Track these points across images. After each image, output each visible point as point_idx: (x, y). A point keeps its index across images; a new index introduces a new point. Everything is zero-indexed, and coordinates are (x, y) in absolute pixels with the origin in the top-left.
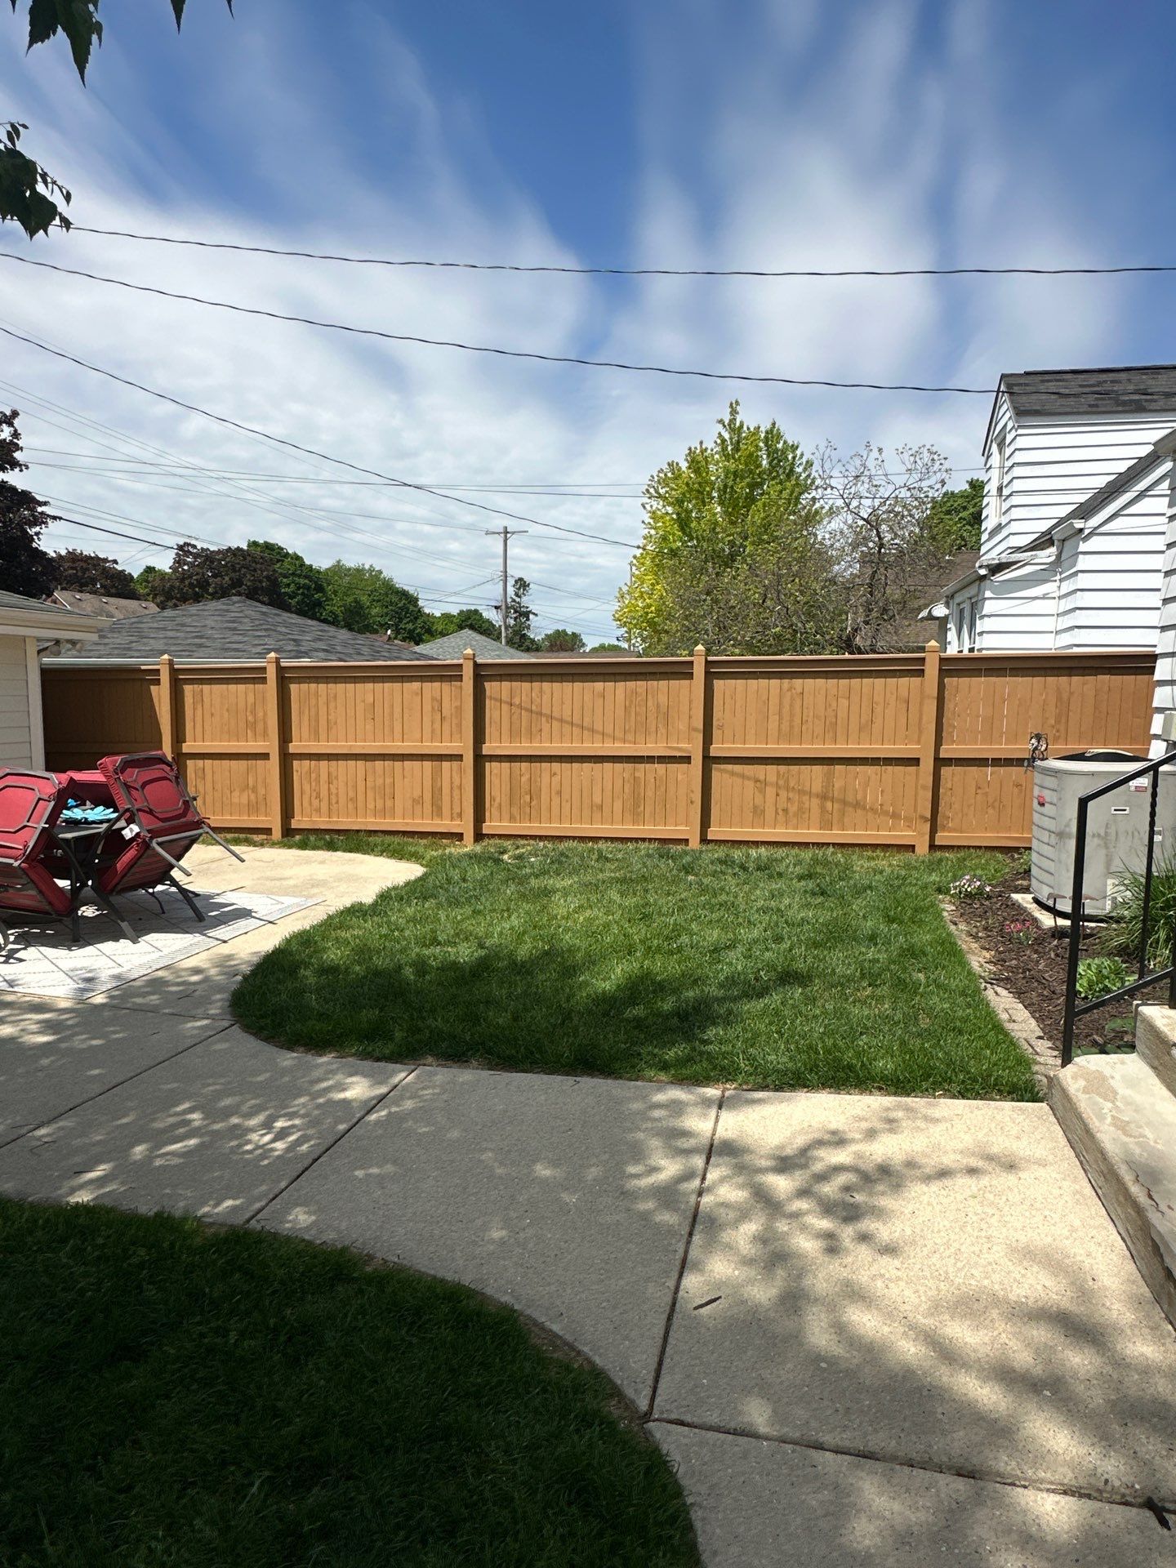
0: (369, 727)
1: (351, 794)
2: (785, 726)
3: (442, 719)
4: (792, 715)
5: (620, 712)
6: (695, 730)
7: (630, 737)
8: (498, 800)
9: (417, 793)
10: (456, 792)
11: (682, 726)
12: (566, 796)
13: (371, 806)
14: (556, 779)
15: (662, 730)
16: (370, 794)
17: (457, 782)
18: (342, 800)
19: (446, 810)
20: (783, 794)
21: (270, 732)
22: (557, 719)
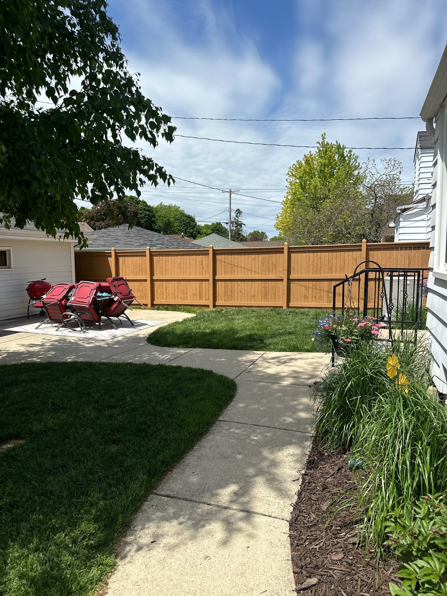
0: (179, 270)
1: (173, 293)
2: (315, 269)
3: (203, 268)
4: (317, 265)
5: (260, 265)
6: (285, 270)
7: (264, 273)
8: (221, 294)
9: (194, 292)
10: (207, 292)
11: (281, 269)
12: (243, 292)
13: (179, 296)
14: (239, 287)
15: (274, 271)
16: (179, 293)
17: (207, 288)
18: (170, 294)
19: (204, 297)
20: (314, 291)
21: (147, 272)
22: (240, 267)
